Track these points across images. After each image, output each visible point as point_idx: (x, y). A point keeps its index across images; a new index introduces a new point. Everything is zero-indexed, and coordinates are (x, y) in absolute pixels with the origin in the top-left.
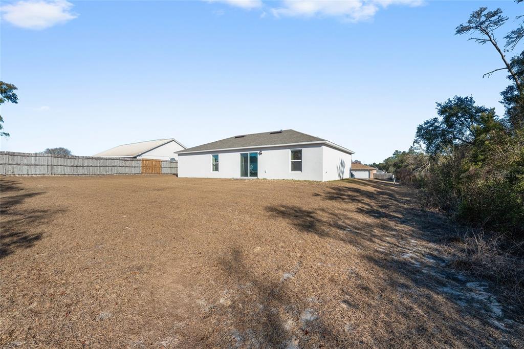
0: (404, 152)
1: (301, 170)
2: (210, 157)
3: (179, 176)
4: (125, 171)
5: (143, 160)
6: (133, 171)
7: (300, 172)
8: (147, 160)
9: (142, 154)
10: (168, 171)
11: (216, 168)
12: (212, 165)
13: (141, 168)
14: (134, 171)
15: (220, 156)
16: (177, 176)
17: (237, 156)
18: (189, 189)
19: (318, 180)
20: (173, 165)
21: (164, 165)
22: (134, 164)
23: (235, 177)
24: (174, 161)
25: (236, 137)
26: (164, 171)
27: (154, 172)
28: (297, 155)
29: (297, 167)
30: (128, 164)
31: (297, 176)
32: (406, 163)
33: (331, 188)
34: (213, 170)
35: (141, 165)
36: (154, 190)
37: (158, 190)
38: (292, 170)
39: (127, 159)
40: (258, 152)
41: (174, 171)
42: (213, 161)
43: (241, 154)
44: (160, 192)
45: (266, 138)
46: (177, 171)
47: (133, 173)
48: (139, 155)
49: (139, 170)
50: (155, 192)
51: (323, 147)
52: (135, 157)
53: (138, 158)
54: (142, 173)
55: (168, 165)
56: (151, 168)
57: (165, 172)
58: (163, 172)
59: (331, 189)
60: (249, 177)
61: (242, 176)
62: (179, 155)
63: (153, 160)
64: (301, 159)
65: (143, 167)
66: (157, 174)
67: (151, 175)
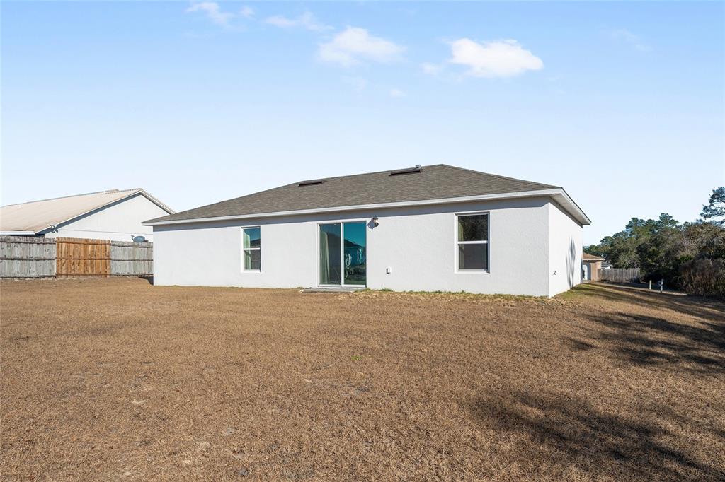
0: (650, 221)
1: (485, 266)
2: (237, 235)
3: (156, 283)
4: (11, 270)
5: (59, 242)
6: (33, 269)
7: (483, 272)
8: (70, 242)
9: (60, 226)
10: (128, 268)
11: (254, 261)
12: (242, 254)
13: (55, 262)
14: (35, 269)
15: (266, 230)
16: (151, 280)
17: (311, 231)
18: (189, 328)
19: (536, 293)
20: (141, 254)
21: (116, 253)
22: (36, 250)
23: (306, 286)
24: (140, 244)
25: (302, 185)
26: (117, 268)
27: (90, 272)
28: (474, 228)
29: (475, 257)
30: (17, 251)
31: (475, 282)
32: (667, 247)
33: (588, 317)
34: (247, 268)
35: (55, 255)
36: (84, 331)
37: (95, 332)
38: (461, 268)
39: (17, 239)
40: (368, 220)
41: (142, 269)
42: (246, 244)
43: (320, 225)
44: (99, 342)
45: (382, 186)
46: (150, 268)
47: (33, 274)
48: (52, 230)
49: (50, 268)
50: (86, 341)
51: (550, 206)
52: (38, 235)
53: (49, 236)
54: (58, 274)
55: (127, 253)
56: (82, 262)
57: (120, 271)
58: (114, 271)
59: (587, 321)
60: (343, 285)
61: (323, 281)
62: (156, 228)
63: (86, 242)
64: (486, 238)
65: (59, 259)
66: (97, 278)
67: (82, 278)
